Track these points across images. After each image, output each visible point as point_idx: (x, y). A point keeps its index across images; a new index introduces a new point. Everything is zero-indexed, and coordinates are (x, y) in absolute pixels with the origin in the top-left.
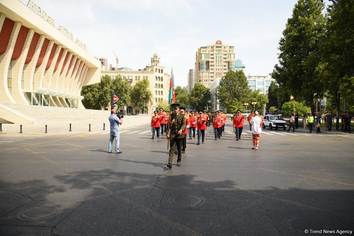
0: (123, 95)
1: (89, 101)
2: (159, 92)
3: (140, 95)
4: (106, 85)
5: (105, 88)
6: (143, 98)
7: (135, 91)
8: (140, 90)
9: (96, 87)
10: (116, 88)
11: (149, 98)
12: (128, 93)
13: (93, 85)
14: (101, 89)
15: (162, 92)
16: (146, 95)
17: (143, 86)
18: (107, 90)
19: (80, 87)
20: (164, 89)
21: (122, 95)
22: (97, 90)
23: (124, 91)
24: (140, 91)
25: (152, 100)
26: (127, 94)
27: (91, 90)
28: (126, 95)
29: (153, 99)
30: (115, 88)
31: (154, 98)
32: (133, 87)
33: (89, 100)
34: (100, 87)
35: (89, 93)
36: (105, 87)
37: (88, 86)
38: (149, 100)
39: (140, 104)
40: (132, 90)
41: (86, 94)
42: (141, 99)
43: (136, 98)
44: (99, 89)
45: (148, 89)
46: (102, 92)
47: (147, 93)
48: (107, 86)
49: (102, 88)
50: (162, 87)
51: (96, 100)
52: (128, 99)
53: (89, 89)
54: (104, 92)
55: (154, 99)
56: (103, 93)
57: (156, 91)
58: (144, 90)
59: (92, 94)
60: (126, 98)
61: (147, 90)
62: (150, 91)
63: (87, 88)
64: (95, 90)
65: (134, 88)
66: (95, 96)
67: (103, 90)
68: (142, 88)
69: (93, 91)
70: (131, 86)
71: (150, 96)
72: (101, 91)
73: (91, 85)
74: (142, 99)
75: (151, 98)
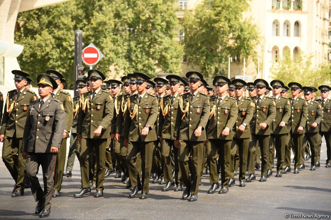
0: (155, 40)
1: (45, 59)
2: (287, 24)
3: (216, 40)
4: (101, 7)
5: (98, 17)
6: (229, 48)
7: (201, 24)
8: (216, 21)
9: (67, 14)
10: (133, 15)
11: (249, 47)
12: (173, 32)
13: (57, 6)
14: (85, 21)
15: (297, 24)
16: (239, 37)
17: (229, 6)
18: (105, 24)
19: (10, 14)
20: (306, 13)
21: (153, 41)
22: (72, 24)
23: (159, 28)
24: (216, 25)
25: (259, 54)
26: (171, 37)
27: (50, 23)
28: (166, 41)
29: (263, 50)
30: (129, 15)
31: (269, 47)
32: (194, 13)
33: (43, 57)
34: (80, 12)
35: (45, 32)
36: (95, 13)
37: (40, 10)
38: (248, 54)
39: (216, 70)
40: (190, 23)
41: (33, 38)
42: (222, 51)
43: (204, 48)
44: (76, 19)
45: (245, 17)
46: (88, 30)
47: (242, 30)
48: (104, 8)
49: (88, 16)
50: (299, 8)
51: (67, 58)
52: (175, 54)
53: (45, 19)
54: (95, 29)
55: (266, 53)
56: (92, 33)
57: (276, 23)
58: (229, 21)
59: (54, 37)
60: (166, 49)
61: (241, 21)
62: (253, 23)
63: (39, 17)
64: (65, 25)
65: (196, 16)
66: (64, 44)
67: (89, 21)
68: (224, 13)
69: (57, 27)
70: (189, 8)
71: (252, 42)
72: (85, 25)
73: (50, 7)
74: (224, 54)
75: (257, 49)
